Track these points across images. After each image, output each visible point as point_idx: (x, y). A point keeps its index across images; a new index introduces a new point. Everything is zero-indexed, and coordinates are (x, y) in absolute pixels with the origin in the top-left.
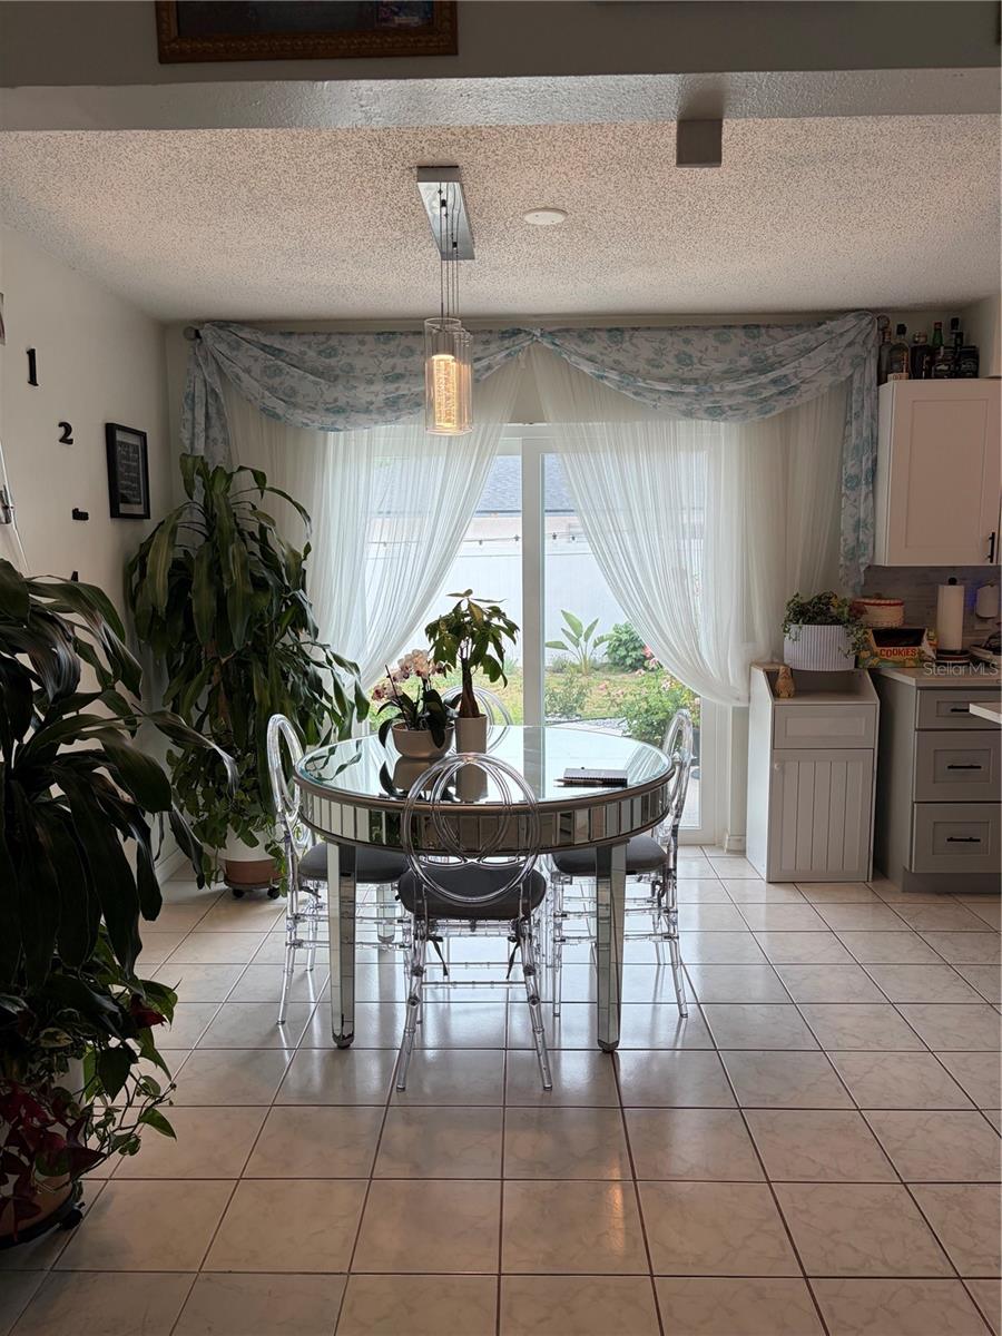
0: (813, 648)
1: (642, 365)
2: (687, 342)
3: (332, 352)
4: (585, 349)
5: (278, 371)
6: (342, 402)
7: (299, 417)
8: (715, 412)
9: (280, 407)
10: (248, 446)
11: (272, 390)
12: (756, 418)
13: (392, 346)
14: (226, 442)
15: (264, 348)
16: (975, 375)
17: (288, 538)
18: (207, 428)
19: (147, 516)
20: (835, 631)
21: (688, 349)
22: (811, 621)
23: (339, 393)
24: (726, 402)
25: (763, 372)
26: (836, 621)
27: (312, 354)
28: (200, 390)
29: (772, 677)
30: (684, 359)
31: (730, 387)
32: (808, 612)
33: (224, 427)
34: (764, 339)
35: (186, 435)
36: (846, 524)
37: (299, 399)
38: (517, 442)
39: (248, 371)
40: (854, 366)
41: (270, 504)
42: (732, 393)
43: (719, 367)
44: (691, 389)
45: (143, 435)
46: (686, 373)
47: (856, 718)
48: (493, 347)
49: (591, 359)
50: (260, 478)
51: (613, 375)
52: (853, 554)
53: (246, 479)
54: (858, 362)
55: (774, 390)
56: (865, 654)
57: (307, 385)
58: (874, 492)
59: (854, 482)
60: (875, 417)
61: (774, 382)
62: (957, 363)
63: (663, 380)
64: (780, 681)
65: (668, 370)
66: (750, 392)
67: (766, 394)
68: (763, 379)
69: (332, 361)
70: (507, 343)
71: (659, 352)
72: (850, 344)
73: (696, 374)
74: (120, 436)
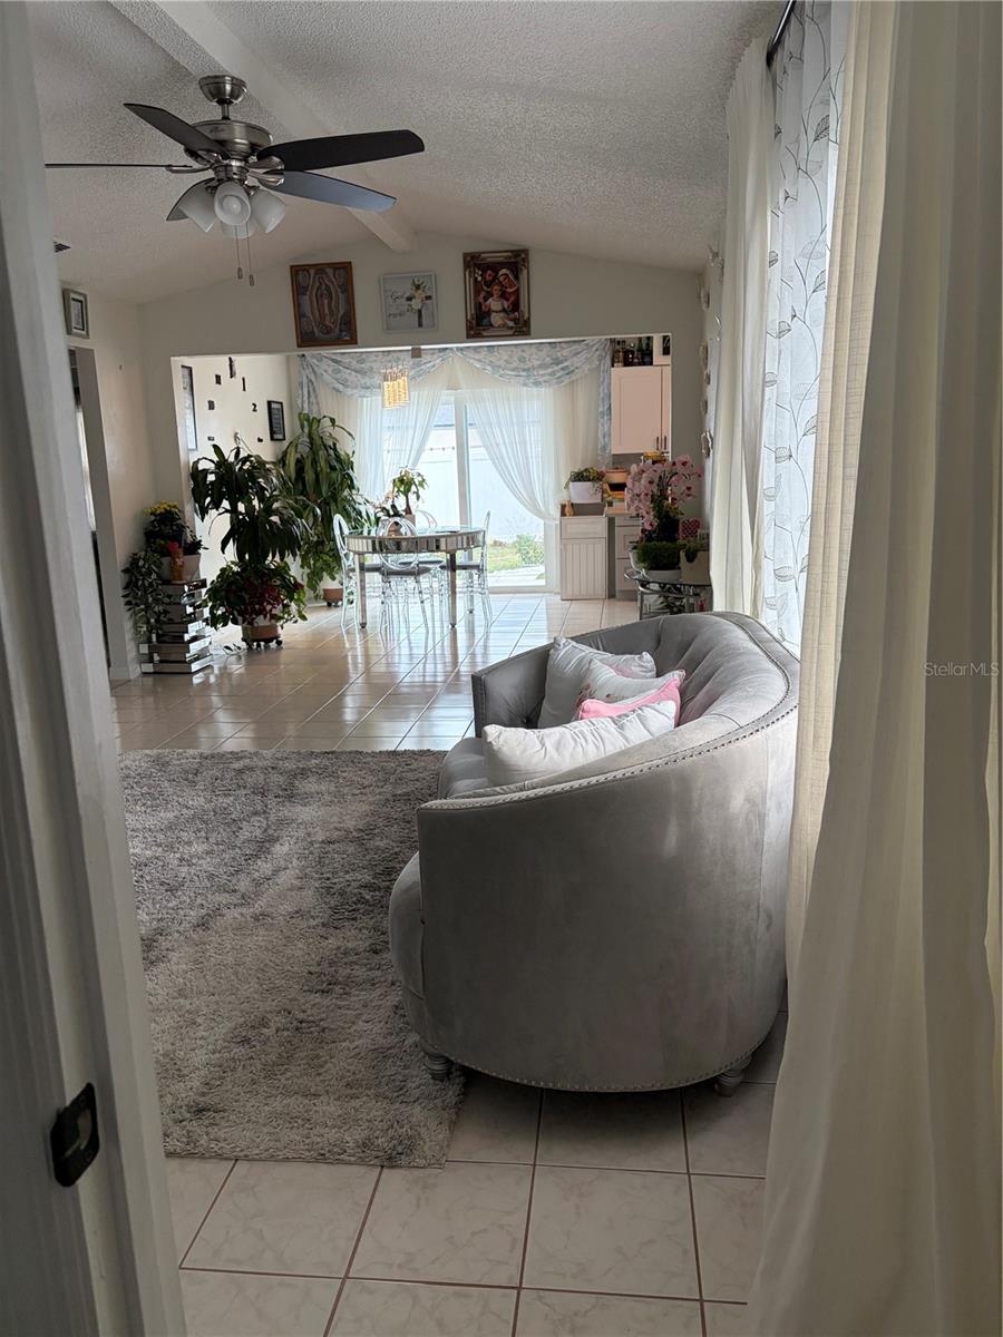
0: (583, 493)
1: (502, 363)
2: (523, 351)
3: (363, 361)
4: (477, 357)
5: (339, 371)
6: (368, 384)
7: (349, 392)
8: (537, 384)
9: (341, 387)
10: (327, 406)
11: (337, 380)
12: (556, 386)
13: (389, 357)
14: (318, 404)
15: (333, 360)
16: (651, 364)
17: (345, 447)
18: (309, 398)
19: (284, 439)
20: (590, 483)
21: (524, 355)
22: (579, 480)
23: (367, 381)
24: (541, 379)
25: (558, 364)
26: (589, 480)
27: (354, 362)
28: (305, 380)
29: (563, 507)
30: (522, 360)
31: (541, 372)
32: (579, 477)
33: (316, 397)
34: (558, 348)
35: (299, 402)
36: (600, 436)
37: (349, 383)
38: (452, 398)
39: (326, 371)
40: (600, 361)
41: (337, 433)
42: (542, 375)
43: (536, 363)
44: (524, 373)
45: (281, 403)
46: (522, 366)
47: (598, 525)
48: (435, 356)
49: (480, 361)
50: (333, 421)
51: (489, 368)
52: (604, 448)
53: (327, 422)
54: (601, 358)
55: (562, 373)
56: (605, 495)
57: (352, 377)
58: (610, 419)
59: (602, 413)
60: (610, 384)
61: (563, 369)
62: (643, 358)
63: (513, 370)
64: (567, 509)
65: (514, 365)
66: (553, 374)
67: (559, 375)
68: (556, 368)
69: (363, 366)
70: (441, 354)
71: (511, 356)
72: (597, 350)
73: (526, 367)
74: (274, 406)
